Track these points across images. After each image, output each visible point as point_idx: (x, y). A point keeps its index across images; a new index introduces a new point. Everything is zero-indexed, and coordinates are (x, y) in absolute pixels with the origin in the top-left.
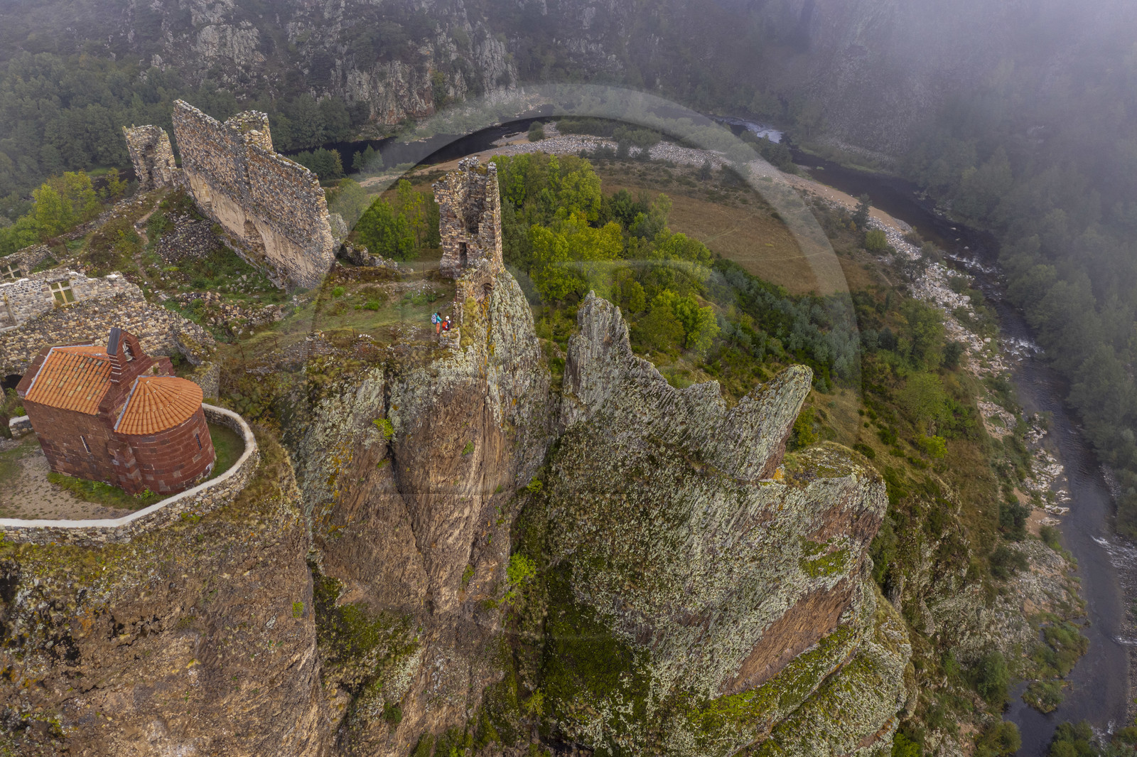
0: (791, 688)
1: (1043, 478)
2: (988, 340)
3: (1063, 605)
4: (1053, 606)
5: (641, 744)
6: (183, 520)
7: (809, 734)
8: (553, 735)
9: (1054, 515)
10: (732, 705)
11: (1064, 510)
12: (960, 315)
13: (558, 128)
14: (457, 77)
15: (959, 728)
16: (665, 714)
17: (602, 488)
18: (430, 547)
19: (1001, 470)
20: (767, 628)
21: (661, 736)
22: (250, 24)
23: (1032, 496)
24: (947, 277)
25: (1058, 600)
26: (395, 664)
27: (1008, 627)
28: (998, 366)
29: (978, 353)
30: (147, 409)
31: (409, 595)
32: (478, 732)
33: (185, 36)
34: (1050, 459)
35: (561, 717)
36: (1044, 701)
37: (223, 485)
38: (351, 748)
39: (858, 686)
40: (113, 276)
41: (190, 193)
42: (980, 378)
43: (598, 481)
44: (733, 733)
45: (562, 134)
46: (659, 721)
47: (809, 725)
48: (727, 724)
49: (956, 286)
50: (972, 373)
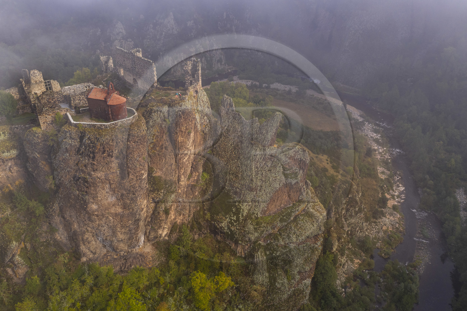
0: (284, 216)
1: (397, 191)
2: (385, 149)
3: (397, 228)
4: (393, 228)
5: (238, 229)
6: (120, 126)
7: (290, 233)
8: (213, 228)
9: (399, 202)
10: (265, 219)
11: (402, 201)
12: (376, 141)
13: (238, 78)
14: (203, 59)
15: (355, 261)
16: (245, 220)
17: (228, 151)
18: (179, 161)
19: (382, 188)
20: (274, 193)
21: (244, 227)
22: (131, 40)
23: (392, 196)
24: (373, 128)
25: (395, 227)
26: (168, 196)
27: (375, 232)
28: (387, 156)
29: (381, 152)
30: (115, 100)
31: (173, 176)
32: (191, 226)
33: (108, 44)
34: (401, 186)
35: (215, 221)
36: (385, 254)
37: (130, 120)
38: (155, 221)
39: (306, 221)
40: (100, 86)
41: (118, 73)
42: (380, 160)
43: (227, 149)
44: (265, 227)
45: (240, 80)
46: (243, 222)
47: (290, 230)
48: (263, 224)
49: (376, 131)
50: (377, 159)
